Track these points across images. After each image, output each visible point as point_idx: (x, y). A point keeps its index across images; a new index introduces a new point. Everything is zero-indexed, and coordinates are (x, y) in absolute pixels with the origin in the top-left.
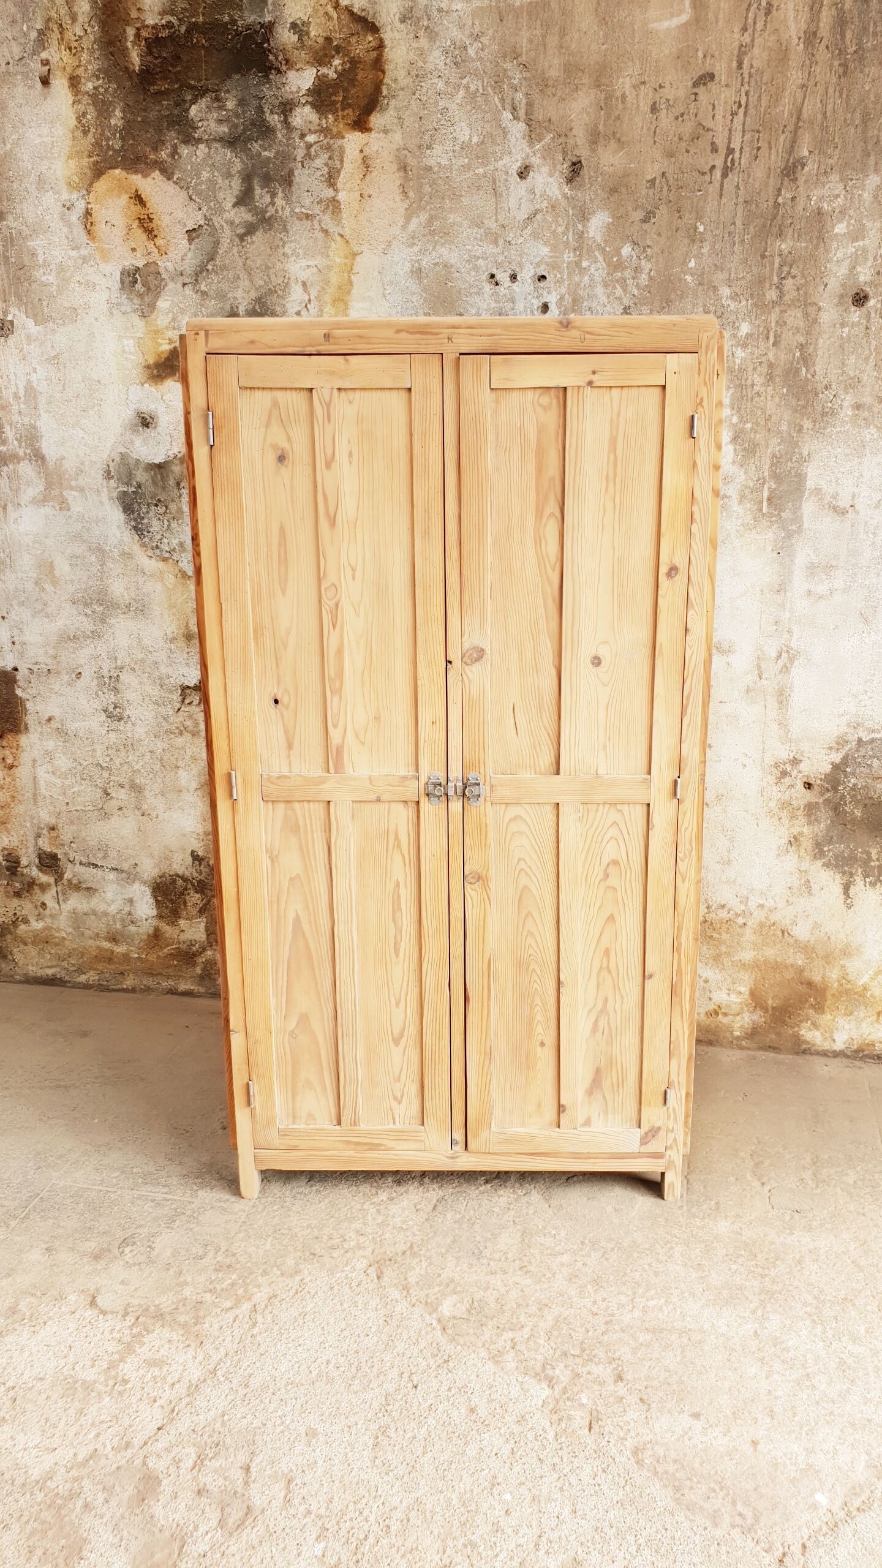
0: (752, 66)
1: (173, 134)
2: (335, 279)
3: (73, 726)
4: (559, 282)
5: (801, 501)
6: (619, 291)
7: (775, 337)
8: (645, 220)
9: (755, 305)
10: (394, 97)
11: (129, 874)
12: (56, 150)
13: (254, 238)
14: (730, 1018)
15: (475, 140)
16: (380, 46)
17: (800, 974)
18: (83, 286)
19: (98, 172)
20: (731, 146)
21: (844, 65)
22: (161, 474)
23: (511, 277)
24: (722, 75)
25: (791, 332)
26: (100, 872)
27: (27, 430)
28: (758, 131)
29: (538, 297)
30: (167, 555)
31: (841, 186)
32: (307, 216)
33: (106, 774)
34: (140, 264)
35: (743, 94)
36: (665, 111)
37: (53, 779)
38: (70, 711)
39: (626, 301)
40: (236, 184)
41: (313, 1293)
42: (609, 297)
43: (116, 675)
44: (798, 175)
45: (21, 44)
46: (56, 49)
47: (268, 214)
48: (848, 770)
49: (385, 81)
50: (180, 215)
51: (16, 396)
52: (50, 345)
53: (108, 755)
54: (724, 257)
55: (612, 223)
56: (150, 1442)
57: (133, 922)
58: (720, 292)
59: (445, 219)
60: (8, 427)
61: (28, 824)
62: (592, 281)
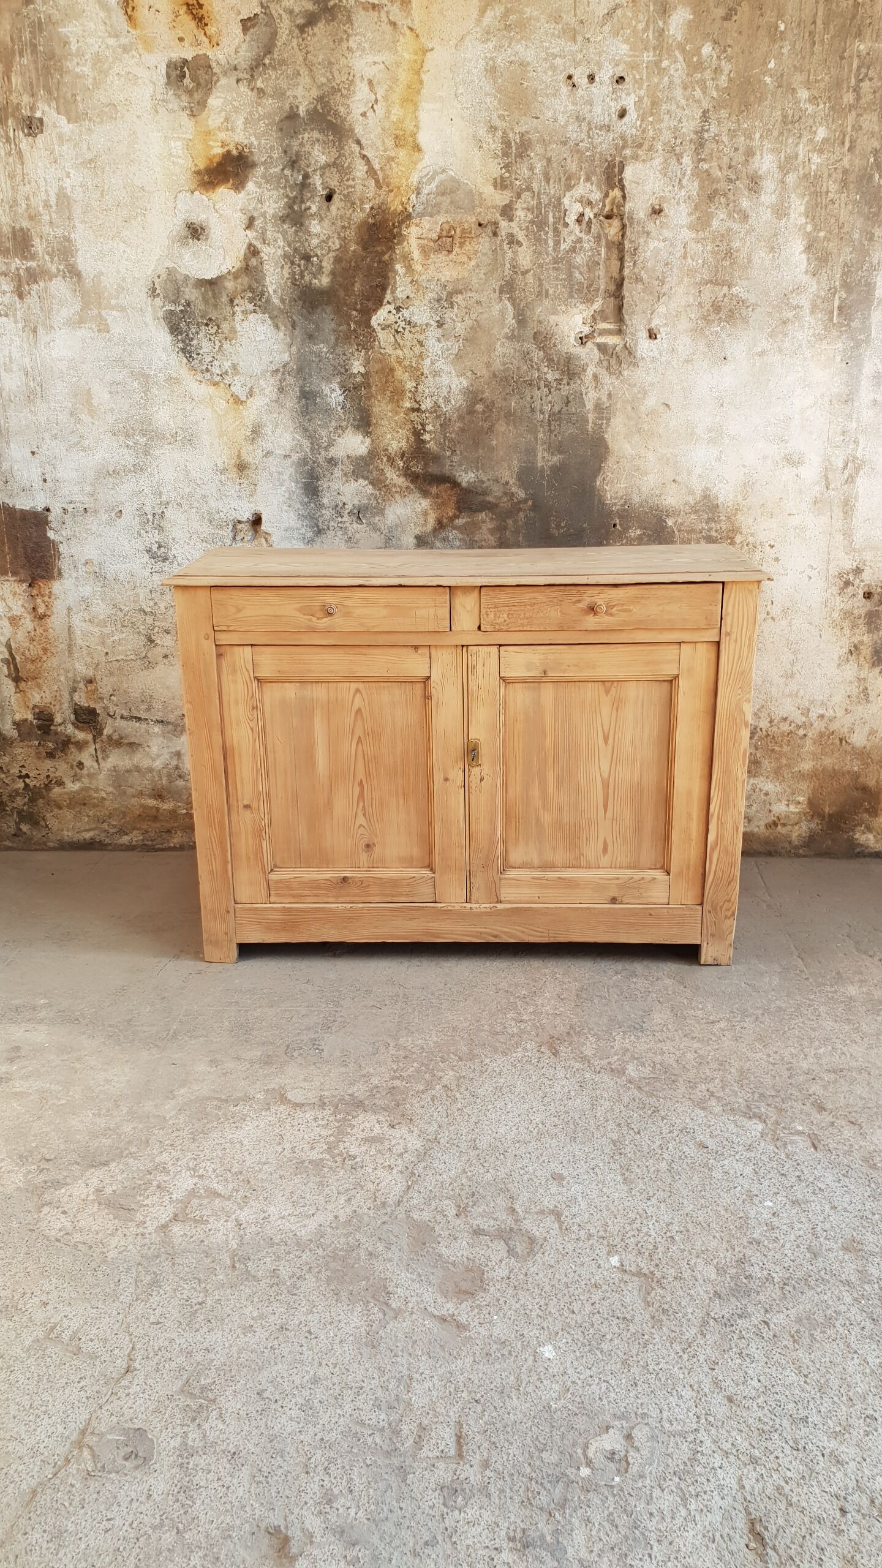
2: (404, 77)
3: (111, 570)
4: (638, 83)
5: (870, 311)
6: (698, 93)
7: (851, 142)
8: (727, 18)
9: (832, 108)
11: (176, 726)
13: (316, 30)
14: (789, 828)
17: (856, 781)
18: (123, 79)
22: (213, 291)
23: (588, 77)
25: (866, 136)
26: (144, 726)
27: (60, 243)
29: (616, 100)
30: (218, 379)
32: (374, 6)
33: (149, 620)
34: (189, 55)
37: (91, 628)
38: (108, 553)
39: (705, 105)
42: (687, 100)
43: (160, 511)
47: (331, 3)
50: (233, 2)
51: (47, 205)
52: (85, 147)
53: (152, 599)
54: (803, 58)
55: (693, 20)
56: (405, 1200)
57: (180, 776)
58: (799, 95)
59: (521, 12)
60: (38, 240)
61: (62, 678)
62: (671, 82)
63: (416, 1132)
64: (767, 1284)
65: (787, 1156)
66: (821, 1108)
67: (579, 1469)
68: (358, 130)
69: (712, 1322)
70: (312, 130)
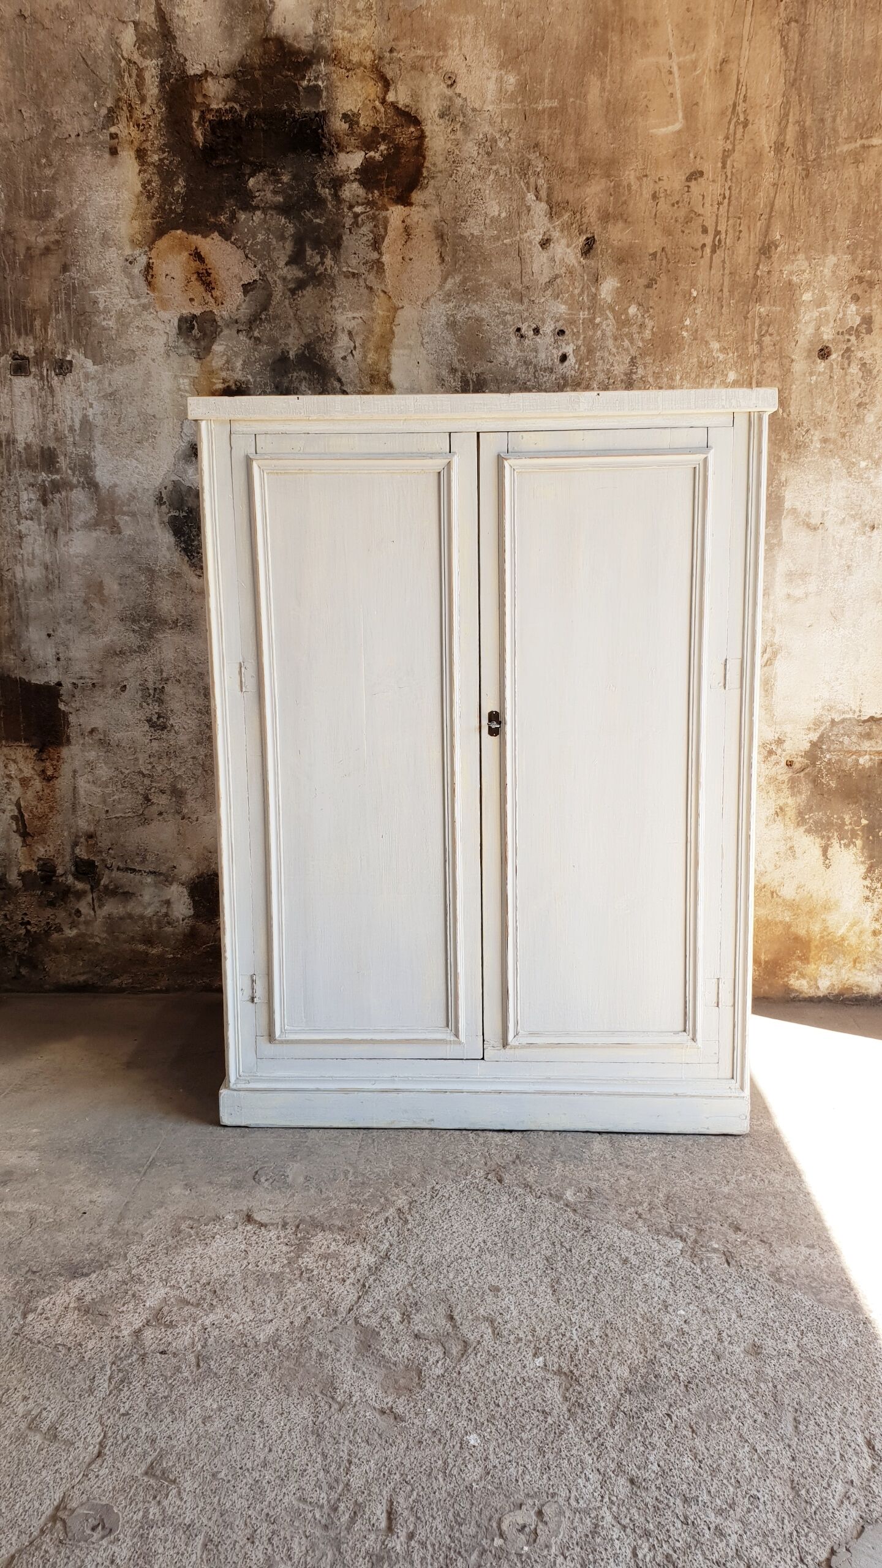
0: (733, 167)
1: (232, 202)
2: (377, 329)
3: (116, 736)
4: (576, 335)
5: (780, 519)
6: (626, 343)
8: (649, 286)
9: (740, 357)
10: (433, 178)
11: (167, 876)
12: (121, 211)
13: (304, 292)
15: (503, 215)
16: (422, 137)
17: (788, 930)
18: (141, 331)
19: (160, 231)
20: (719, 229)
21: (807, 170)
23: (534, 330)
24: (709, 174)
25: (770, 380)
26: (138, 877)
27: (81, 460)
28: (739, 218)
29: (557, 348)
31: (806, 264)
32: (354, 275)
33: (147, 781)
34: (197, 312)
35: (727, 188)
36: (663, 199)
37: (94, 789)
38: (113, 722)
39: (633, 352)
40: (289, 245)
41: (447, 1196)
42: (618, 349)
43: (160, 687)
44: (772, 253)
45: (90, 119)
46: (125, 125)
47: (318, 272)
48: (824, 747)
49: (425, 165)
50: (236, 270)
51: (72, 429)
52: (107, 383)
53: (150, 763)
54: (714, 317)
55: (621, 288)
56: (355, 1308)
57: (169, 923)
58: (711, 346)
59: (477, 280)
60: (63, 458)
61: (66, 834)
62: (603, 335)
63: (369, 1248)
64: (674, 1382)
65: (703, 1271)
66: (737, 1229)
67: (493, 1540)
68: (339, 370)
69: (621, 1415)
70: (300, 370)
